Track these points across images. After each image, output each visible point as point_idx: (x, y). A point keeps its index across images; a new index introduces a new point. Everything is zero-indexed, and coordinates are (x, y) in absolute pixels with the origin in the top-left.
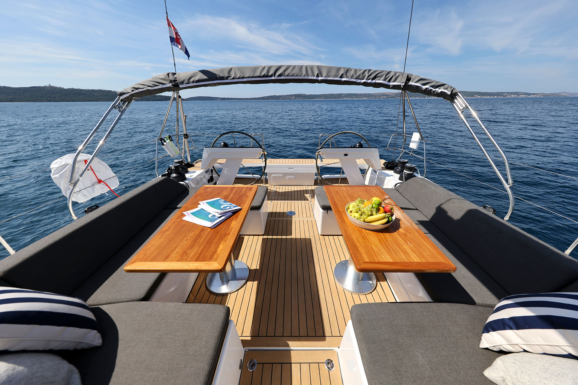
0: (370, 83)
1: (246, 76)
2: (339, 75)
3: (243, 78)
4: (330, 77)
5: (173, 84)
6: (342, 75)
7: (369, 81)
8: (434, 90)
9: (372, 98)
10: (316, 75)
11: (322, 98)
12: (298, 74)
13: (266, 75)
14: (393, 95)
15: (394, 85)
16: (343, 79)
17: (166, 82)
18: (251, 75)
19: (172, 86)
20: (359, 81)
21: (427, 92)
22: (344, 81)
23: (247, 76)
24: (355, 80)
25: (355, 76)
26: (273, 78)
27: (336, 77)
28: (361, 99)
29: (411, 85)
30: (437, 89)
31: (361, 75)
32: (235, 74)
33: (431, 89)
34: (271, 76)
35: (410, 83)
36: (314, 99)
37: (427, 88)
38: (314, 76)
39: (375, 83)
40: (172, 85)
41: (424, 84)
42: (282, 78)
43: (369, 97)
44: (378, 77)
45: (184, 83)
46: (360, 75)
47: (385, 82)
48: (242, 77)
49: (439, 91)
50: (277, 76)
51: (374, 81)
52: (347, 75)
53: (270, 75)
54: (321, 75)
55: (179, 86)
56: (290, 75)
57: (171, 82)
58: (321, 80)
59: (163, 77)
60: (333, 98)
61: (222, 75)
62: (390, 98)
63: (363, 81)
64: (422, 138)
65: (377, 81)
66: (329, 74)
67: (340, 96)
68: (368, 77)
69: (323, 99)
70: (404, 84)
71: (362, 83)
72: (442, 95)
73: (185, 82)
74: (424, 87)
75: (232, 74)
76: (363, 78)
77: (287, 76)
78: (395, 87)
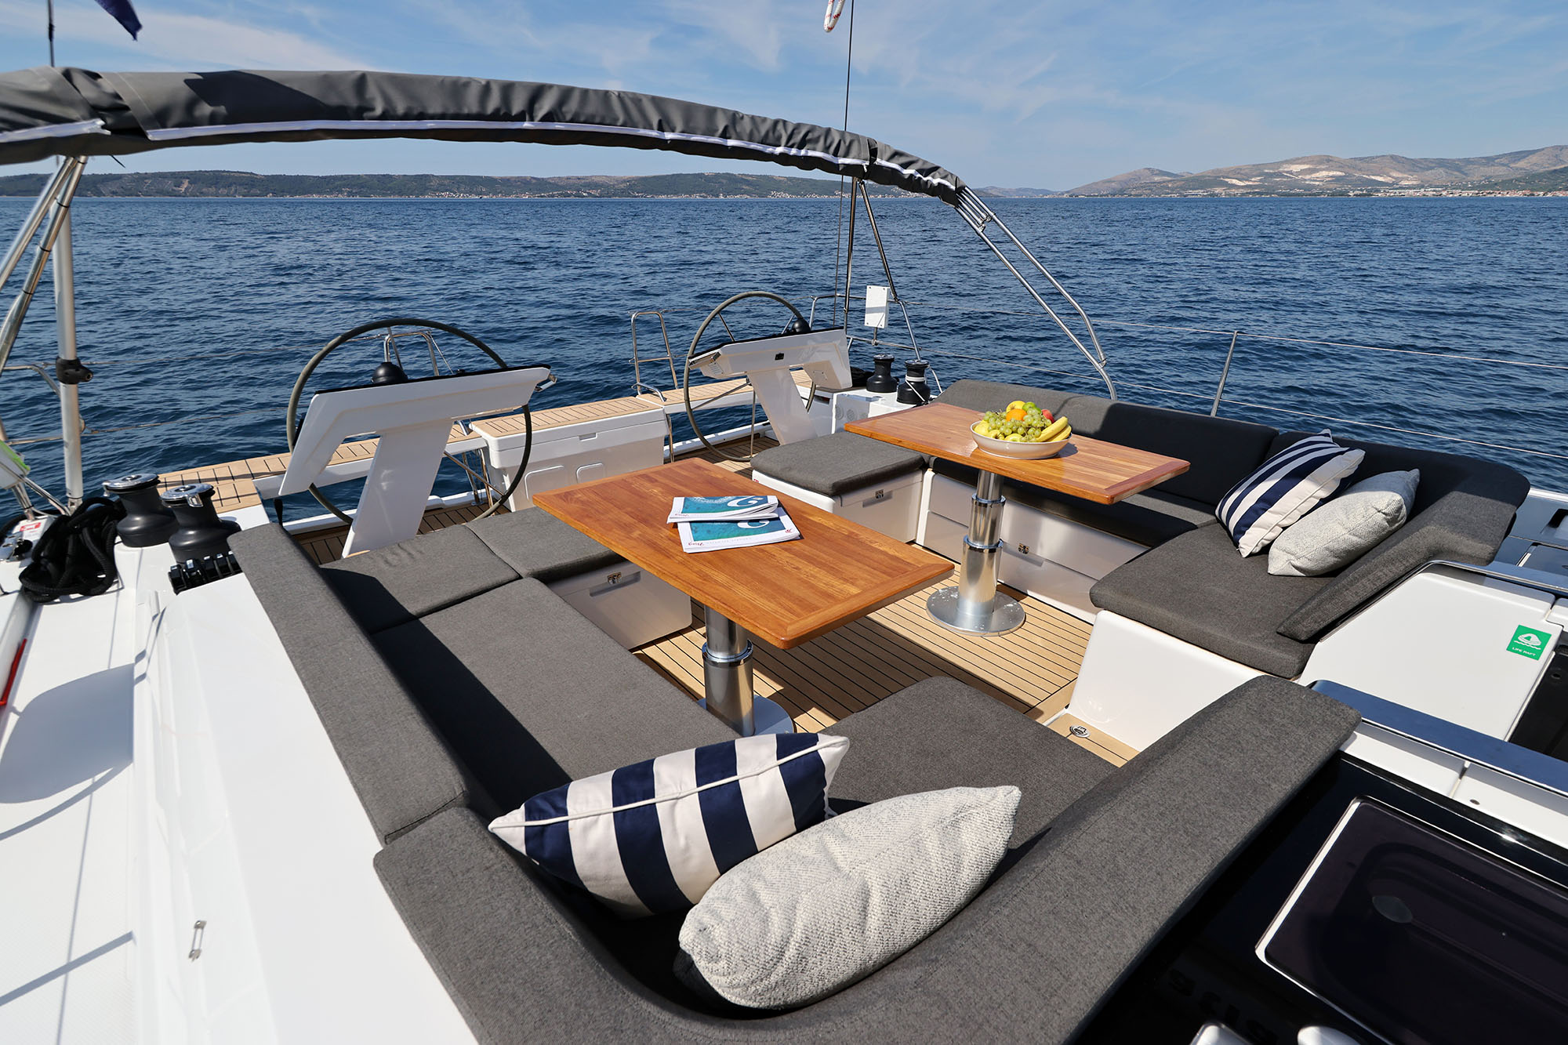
0: (795, 156)
1: (431, 111)
2: (717, 130)
3: (422, 116)
4: (694, 133)
5: (110, 121)
6: (726, 128)
7: (794, 151)
8: (925, 179)
9: (553, 196)
10: (655, 124)
11: (341, 192)
12: (603, 118)
13: (502, 113)
14: (622, 186)
15: (847, 166)
16: (731, 143)
17: (72, 113)
18: (452, 110)
19: (108, 132)
20: (769, 150)
21: (912, 184)
22: (734, 148)
23: (435, 108)
24: (759, 147)
25: (757, 136)
26: (527, 125)
27: (713, 135)
28: (513, 197)
29: (881, 167)
30: (929, 178)
31: (771, 134)
32: (387, 100)
33: (920, 178)
34: (521, 117)
35: (879, 161)
36: (303, 194)
37: (911, 175)
38: (651, 128)
39: (806, 157)
40: (103, 127)
41: (905, 166)
42: (558, 126)
43: (540, 191)
44: (810, 141)
45: (170, 123)
46: (767, 133)
47: (829, 157)
48: (415, 112)
49: (936, 181)
50: (540, 121)
51: (803, 152)
52: (738, 129)
53: (514, 113)
54: (669, 125)
55: (145, 136)
56: (582, 119)
57: (95, 111)
58: (672, 140)
59: (45, 87)
60: (393, 194)
61: (333, 100)
62: (614, 195)
63: (779, 150)
64: (895, 298)
65: (811, 153)
66: (691, 125)
67: (421, 183)
68: (788, 142)
69: (350, 194)
70: (868, 163)
71: (776, 155)
72: (940, 191)
73: (177, 116)
74: (907, 172)
75: (373, 99)
76: (777, 143)
77: (572, 121)
78: (848, 170)
